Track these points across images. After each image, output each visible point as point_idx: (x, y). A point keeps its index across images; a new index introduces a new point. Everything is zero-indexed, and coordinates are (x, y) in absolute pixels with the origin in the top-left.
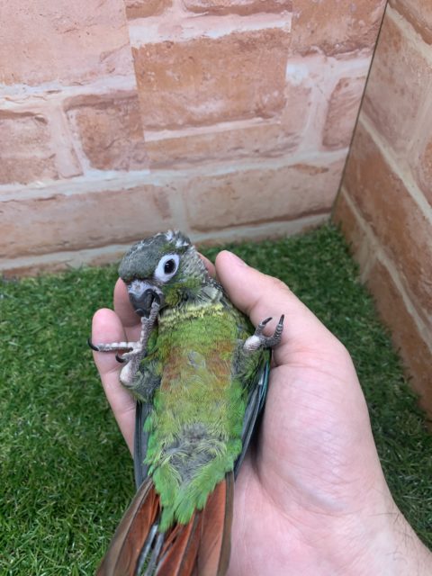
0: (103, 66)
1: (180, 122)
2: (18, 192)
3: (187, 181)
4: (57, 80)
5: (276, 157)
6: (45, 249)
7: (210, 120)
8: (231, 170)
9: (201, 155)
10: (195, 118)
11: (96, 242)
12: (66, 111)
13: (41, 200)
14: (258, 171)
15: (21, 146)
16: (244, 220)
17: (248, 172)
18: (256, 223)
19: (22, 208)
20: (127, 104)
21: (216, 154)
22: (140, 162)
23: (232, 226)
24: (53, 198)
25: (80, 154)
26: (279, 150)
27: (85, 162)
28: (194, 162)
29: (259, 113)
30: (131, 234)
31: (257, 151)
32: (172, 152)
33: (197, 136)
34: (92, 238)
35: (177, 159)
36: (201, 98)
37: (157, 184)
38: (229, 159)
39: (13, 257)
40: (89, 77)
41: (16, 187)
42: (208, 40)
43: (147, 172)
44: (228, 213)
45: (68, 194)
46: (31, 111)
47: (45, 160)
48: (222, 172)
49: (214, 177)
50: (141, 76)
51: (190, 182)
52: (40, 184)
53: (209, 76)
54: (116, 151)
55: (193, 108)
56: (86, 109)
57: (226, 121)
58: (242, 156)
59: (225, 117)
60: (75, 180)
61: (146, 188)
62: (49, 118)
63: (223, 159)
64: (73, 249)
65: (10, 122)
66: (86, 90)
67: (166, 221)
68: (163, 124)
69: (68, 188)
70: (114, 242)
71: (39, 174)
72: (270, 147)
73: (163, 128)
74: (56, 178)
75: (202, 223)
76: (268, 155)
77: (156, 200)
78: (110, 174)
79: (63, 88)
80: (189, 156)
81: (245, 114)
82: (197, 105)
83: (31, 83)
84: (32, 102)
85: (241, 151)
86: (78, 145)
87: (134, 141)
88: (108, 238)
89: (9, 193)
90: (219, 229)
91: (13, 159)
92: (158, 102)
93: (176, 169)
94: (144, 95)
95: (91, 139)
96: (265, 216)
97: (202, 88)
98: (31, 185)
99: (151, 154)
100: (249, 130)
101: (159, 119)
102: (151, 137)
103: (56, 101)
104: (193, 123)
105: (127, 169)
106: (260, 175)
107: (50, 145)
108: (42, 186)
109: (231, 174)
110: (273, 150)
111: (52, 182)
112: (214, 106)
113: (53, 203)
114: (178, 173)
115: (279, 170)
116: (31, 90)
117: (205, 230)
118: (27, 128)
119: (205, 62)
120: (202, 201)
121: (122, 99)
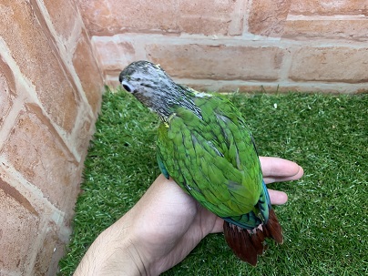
2: (201, 39)
6: (200, 76)
7: (332, 12)
9: (316, 33)
10: (323, 10)
11: (230, 77)
13: (211, 46)
14: (347, 48)
16: (322, 78)
17: (340, 48)
18: (329, 81)
19: (199, 49)
21: (325, 34)
22: (277, 32)
23: (314, 80)
24: (218, 46)
25: (246, 22)
27: (246, 27)
28: (309, 37)
30: (251, 75)
34: (228, 74)
35: (300, 34)
38: (332, 38)
39: (181, 78)
43: (279, 39)
45: (228, 45)
47: (224, 23)
52: (216, 37)
54: (266, 24)
58: (341, 38)
59: (342, 12)
60: (236, 37)
61: (273, 49)
64: (215, 79)
67: (275, 70)
69: (229, 41)
70: (240, 78)
71: (217, 31)
72: (361, 35)
73: (301, 13)
74: (226, 34)
75: (297, 76)
76: (357, 40)
78: (257, 37)
81: (355, 11)
85: (341, 35)
86: (247, 17)
87: (280, 19)
88: (238, 76)
89: (196, 39)
90: (305, 81)
95: (256, 14)
96: (337, 78)
98: (210, 37)
99: (286, 29)
100: (353, 22)
101: (301, 8)
102: (291, 18)
104: (321, 13)
105: (267, 36)
106: (347, 51)
107: (231, 14)
108: (216, 38)
109: (329, 48)
111: (222, 36)
113: (218, 49)
114: (296, 43)
115: (360, 50)
117: (296, 80)
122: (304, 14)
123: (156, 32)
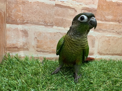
0: (92, 2)
1: (103, 19)
3: (101, 36)
4: (83, 3)
5: (120, 34)
8: (110, 36)
12: (82, 10)
15: (69, 16)
20: (94, 12)
26: (121, 32)
29: (118, 21)
31: (116, 31)
32: (100, 27)
33: (106, 24)
36: (108, 15)
37: (94, 36)
40: (89, 4)
41: (62, 28)
42: (112, 2)
44: (107, 49)
46: (75, 8)
48: (108, 36)
49: (106, 37)
50: (98, 6)
51: (101, 37)
53: (111, 10)
55: (106, 17)
56: (86, 11)
57: (112, 22)
62: (78, 11)
63: (109, 32)
65: (69, 9)
66: (87, 6)
68: (100, 19)
77: (92, 41)
79: (83, 5)
80: (103, 29)
82: (107, 16)
83: (77, 2)
84: (76, 6)
91: (65, 20)
92: (100, 13)
93: (99, 32)
94: (98, 10)
97: (109, 12)
103: (81, 7)
110: (119, 32)
112: (110, 17)
116: (77, 3)
118: (72, 12)
119: (111, 6)
120: (102, 44)
121: (94, 10)
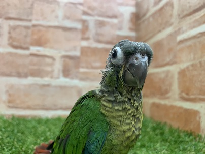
11: (55, 107)
24: (48, 85)
25: (61, 71)
28: (92, 80)
35: (87, 78)
45: (53, 84)
70: (61, 108)
71: (47, 75)
87: (76, 70)
99: (80, 75)
102: (82, 70)
104: (93, 68)
108: (46, 80)
111: (49, 79)
122: (87, 68)
123: (14, 76)
